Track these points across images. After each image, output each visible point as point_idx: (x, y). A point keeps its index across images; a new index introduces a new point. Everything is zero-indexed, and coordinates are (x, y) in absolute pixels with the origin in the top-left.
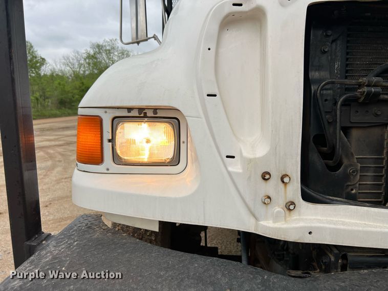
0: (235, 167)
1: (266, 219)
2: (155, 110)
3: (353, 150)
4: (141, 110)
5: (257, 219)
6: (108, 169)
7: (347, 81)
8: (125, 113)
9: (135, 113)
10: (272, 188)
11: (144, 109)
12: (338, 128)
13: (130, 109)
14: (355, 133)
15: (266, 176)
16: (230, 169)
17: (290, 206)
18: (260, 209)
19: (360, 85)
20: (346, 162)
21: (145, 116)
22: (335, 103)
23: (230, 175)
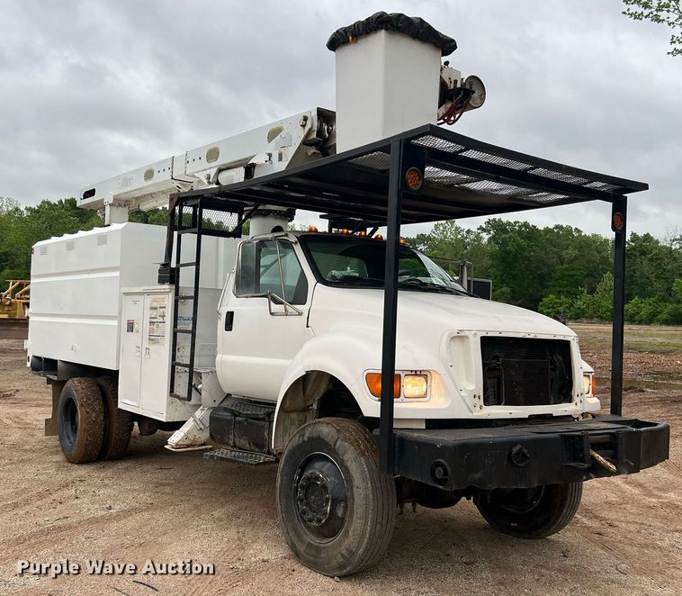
5: (473, 413)
6: (402, 400)
8: (410, 373)
10: (476, 401)
11: (417, 371)
13: (412, 371)
17: (481, 408)
23: (462, 397)
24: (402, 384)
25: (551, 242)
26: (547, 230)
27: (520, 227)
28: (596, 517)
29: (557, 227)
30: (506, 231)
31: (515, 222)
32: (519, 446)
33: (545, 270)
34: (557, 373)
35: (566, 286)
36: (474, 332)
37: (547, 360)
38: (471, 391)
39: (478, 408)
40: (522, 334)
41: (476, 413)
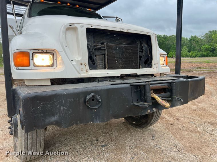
0: (74, 63)
2: (47, 51)
3: (97, 60)
4: (42, 50)
6: (32, 68)
7: (95, 45)
8: (37, 51)
9: (40, 51)
11: (43, 50)
12: (94, 55)
13: (39, 50)
14: (97, 56)
15: (81, 64)
16: (73, 63)
17: (87, 71)
18: (81, 72)
19: (97, 46)
20: (96, 63)
21: (43, 52)
22: (93, 50)
23: (73, 65)
24: (31, 58)
25: (171, 39)
26: (170, 36)
27: (163, 36)
28: (172, 115)
29: (173, 35)
30: (160, 37)
31: (162, 35)
32: (93, 94)
33: (169, 46)
34: (144, 53)
35: (174, 50)
36: (81, 24)
37: (137, 46)
38: (78, 61)
39: (84, 71)
40: (118, 29)
41: (83, 75)
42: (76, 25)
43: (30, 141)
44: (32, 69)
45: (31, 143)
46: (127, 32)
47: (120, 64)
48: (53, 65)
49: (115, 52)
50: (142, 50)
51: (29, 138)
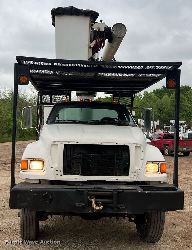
0: (53, 169)
1: (57, 178)
2: (39, 159)
3: (74, 167)
4: (36, 159)
5: (56, 178)
8: (33, 160)
10: (58, 172)
13: (34, 159)
14: (74, 164)
15: (57, 170)
17: (61, 175)
18: (56, 176)
20: (72, 169)
21: (37, 160)
23: (52, 171)
24: (29, 164)
34: (123, 161)
36: (60, 142)
37: (114, 155)
38: (55, 168)
39: (59, 176)
40: (92, 143)
41: (58, 178)
42: (57, 143)
43: (25, 222)
44: (28, 171)
45: (26, 224)
46: (101, 144)
47: (95, 171)
48: (42, 169)
49: (90, 160)
50: (121, 158)
51: (24, 220)
